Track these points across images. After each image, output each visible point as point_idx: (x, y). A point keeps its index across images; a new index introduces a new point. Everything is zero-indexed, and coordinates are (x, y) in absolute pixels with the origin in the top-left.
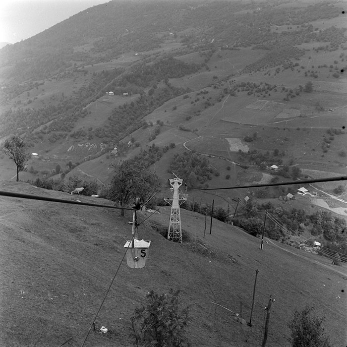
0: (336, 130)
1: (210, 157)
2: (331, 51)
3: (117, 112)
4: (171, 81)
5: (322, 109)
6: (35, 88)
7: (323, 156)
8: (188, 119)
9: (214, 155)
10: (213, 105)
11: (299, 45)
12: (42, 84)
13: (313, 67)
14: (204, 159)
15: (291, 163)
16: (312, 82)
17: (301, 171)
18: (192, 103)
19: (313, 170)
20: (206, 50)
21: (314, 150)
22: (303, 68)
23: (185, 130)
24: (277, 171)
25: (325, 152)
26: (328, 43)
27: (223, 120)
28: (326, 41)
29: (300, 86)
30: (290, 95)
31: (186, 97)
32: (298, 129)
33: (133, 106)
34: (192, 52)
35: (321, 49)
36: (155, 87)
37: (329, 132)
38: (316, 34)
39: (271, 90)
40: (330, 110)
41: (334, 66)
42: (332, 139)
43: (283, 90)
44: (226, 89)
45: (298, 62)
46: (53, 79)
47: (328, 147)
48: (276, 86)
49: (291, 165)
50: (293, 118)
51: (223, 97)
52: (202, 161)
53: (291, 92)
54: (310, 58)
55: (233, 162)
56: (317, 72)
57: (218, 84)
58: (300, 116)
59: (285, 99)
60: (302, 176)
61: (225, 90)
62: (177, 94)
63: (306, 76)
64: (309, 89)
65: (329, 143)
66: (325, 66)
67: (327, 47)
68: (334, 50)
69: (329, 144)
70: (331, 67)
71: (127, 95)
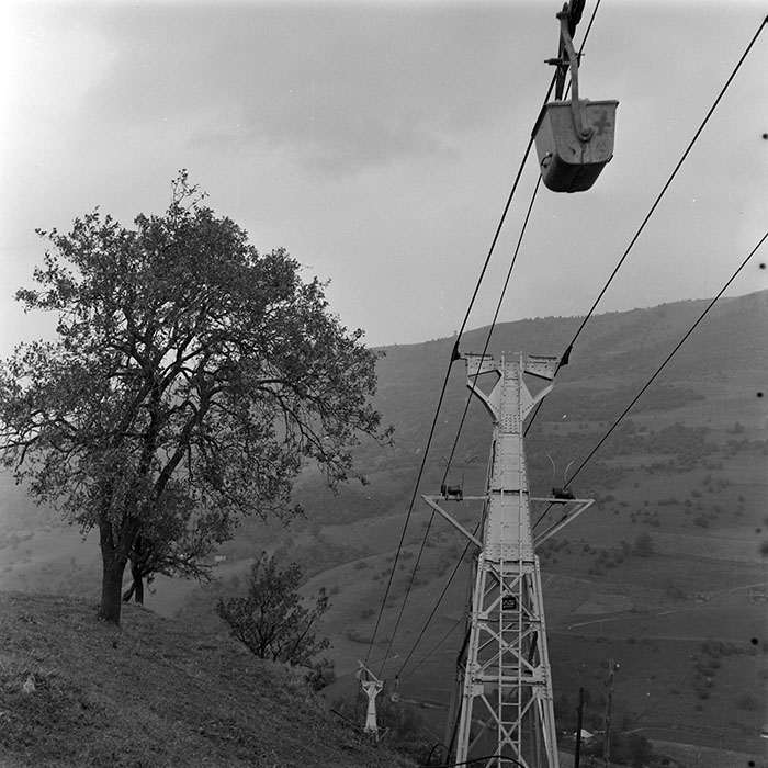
0: (721, 643)
1: (423, 707)
2: (680, 471)
3: (198, 599)
4: (325, 531)
5: (680, 596)
6: (10, 547)
7: (700, 708)
8: (367, 615)
9: (431, 703)
10: (426, 583)
11: (608, 459)
12: (28, 538)
13: (646, 503)
14: (407, 712)
15: (626, 725)
16: (651, 534)
17: (651, 746)
18: (376, 578)
19: (681, 745)
20: (406, 466)
21: (675, 692)
22: (624, 505)
23: (359, 641)
24: (590, 746)
25: (704, 697)
26: (674, 457)
27: (451, 616)
28: (667, 453)
29: (623, 543)
30: (602, 562)
31: (361, 566)
32: (632, 641)
33: (237, 586)
34: (375, 472)
35: (659, 467)
36: (290, 543)
37: (705, 648)
38: (642, 438)
39: (557, 550)
40: (700, 598)
41: (694, 501)
42: (717, 667)
43: (586, 550)
44: (453, 549)
45: (611, 493)
46: (54, 527)
47: (710, 685)
48: (567, 543)
49: (624, 729)
50: (617, 614)
51: (447, 565)
52: (403, 718)
53: (604, 554)
54: (637, 486)
55: (480, 721)
56: (656, 514)
57: (435, 537)
58: (633, 611)
59: (591, 572)
60: (655, 758)
61: (450, 550)
62: (339, 561)
63: (634, 521)
64: (645, 549)
65: (710, 674)
66: (673, 502)
67: (672, 462)
68: (689, 470)
69: (709, 679)
70: (688, 503)
71: (223, 562)
